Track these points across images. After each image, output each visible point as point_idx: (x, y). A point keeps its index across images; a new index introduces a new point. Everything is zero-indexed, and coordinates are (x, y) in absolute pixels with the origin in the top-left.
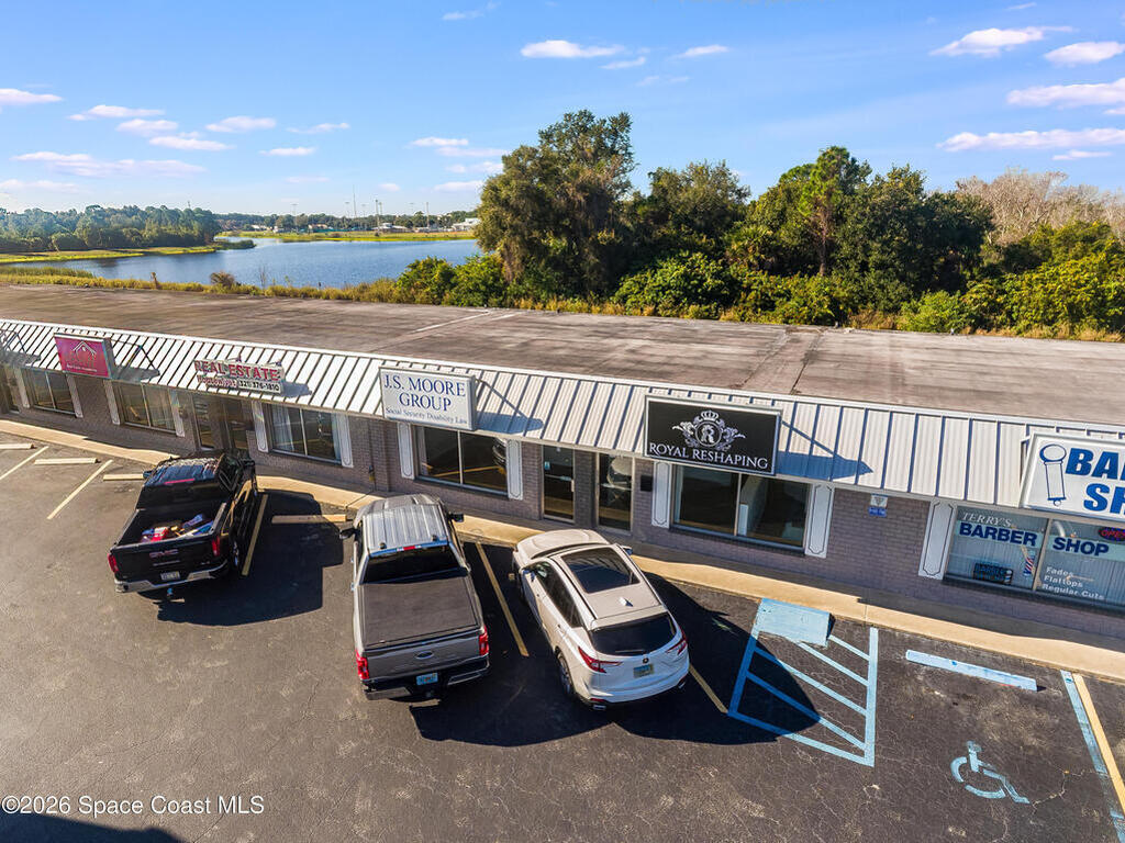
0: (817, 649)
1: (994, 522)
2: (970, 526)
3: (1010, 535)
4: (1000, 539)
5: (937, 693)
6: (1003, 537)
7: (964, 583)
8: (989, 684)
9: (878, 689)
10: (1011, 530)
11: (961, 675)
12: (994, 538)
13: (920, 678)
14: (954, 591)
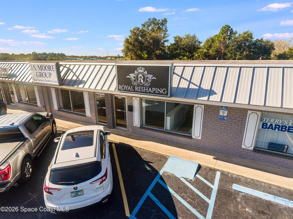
0: (188, 181)
1: (279, 122)
2: (267, 124)
3: (287, 129)
4: (282, 130)
5: (247, 209)
6: (284, 130)
7: (263, 151)
8: (277, 205)
9: (215, 205)
10: (288, 126)
11: (261, 199)
12: (279, 130)
13: (239, 200)
14: (258, 155)
